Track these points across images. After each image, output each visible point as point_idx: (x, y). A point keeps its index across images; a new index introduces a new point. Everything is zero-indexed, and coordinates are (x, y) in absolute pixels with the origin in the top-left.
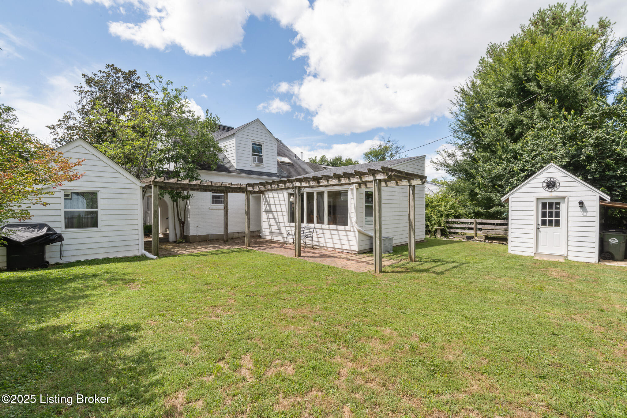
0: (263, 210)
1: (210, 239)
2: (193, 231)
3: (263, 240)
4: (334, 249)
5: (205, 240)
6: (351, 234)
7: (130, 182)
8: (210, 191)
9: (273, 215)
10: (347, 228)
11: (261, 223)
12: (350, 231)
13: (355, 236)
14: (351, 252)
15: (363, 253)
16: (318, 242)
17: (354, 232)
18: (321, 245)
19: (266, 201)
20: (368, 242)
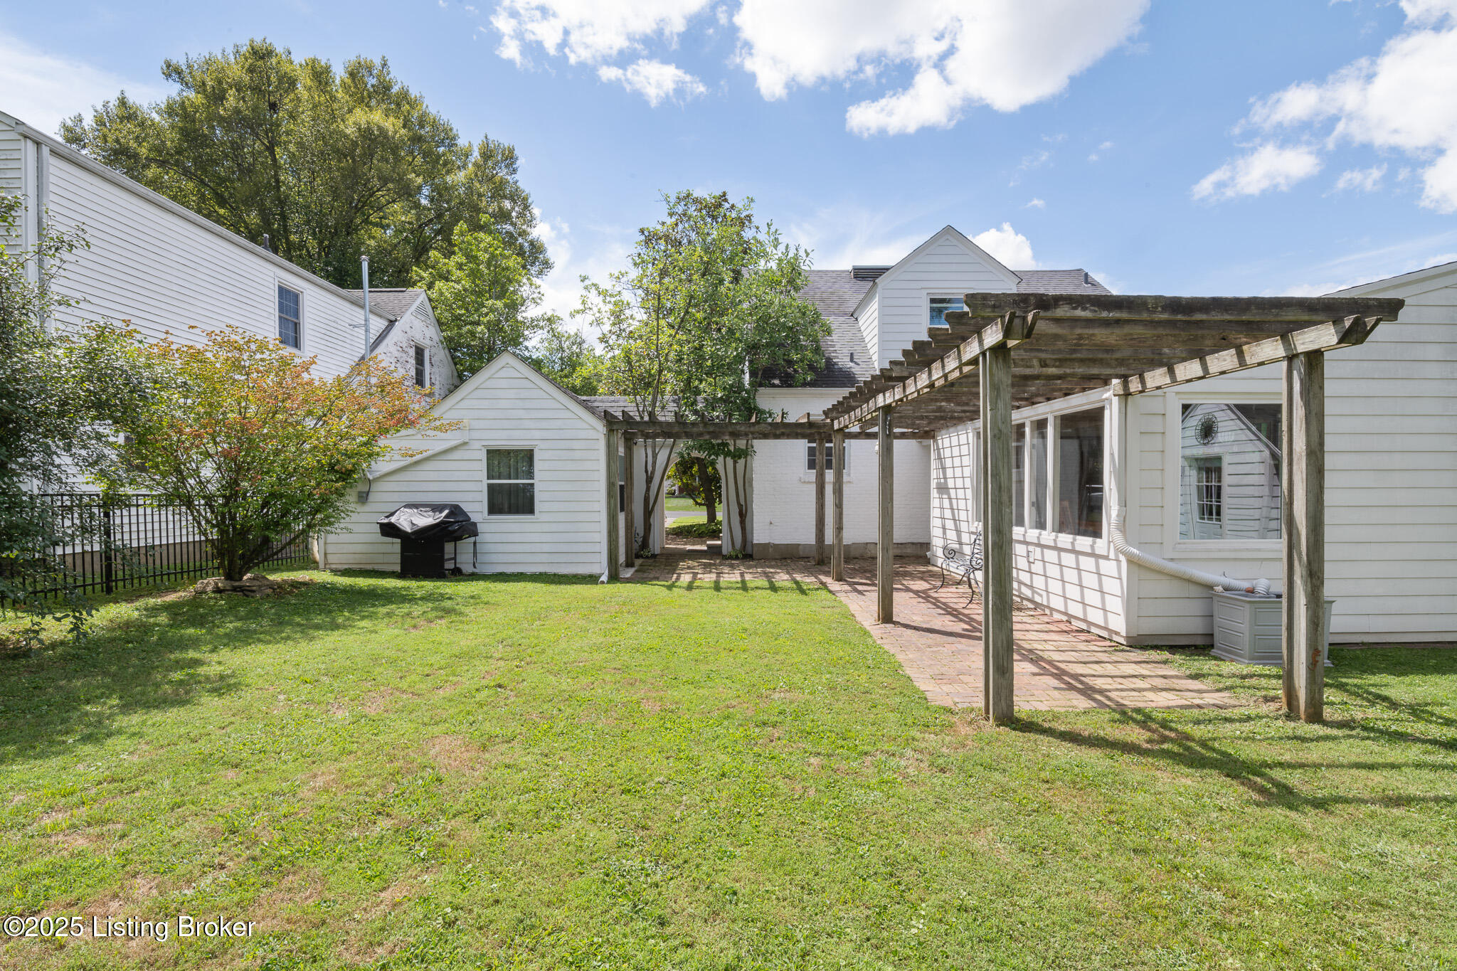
0: (933, 484)
1: (801, 554)
2: (761, 535)
3: (931, 568)
4: (1065, 618)
5: (787, 557)
6: (1108, 567)
7: (586, 426)
8: (803, 436)
9: (950, 499)
10: (1101, 545)
11: (929, 522)
12: (1106, 558)
13: (1120, 579)
14: (1107, 637)
15: (1144, 648)
16: (1031, 587)
17: (1118, 561)
18: (1037, 599)
19: (940, 458)
20: (1196, 608)
